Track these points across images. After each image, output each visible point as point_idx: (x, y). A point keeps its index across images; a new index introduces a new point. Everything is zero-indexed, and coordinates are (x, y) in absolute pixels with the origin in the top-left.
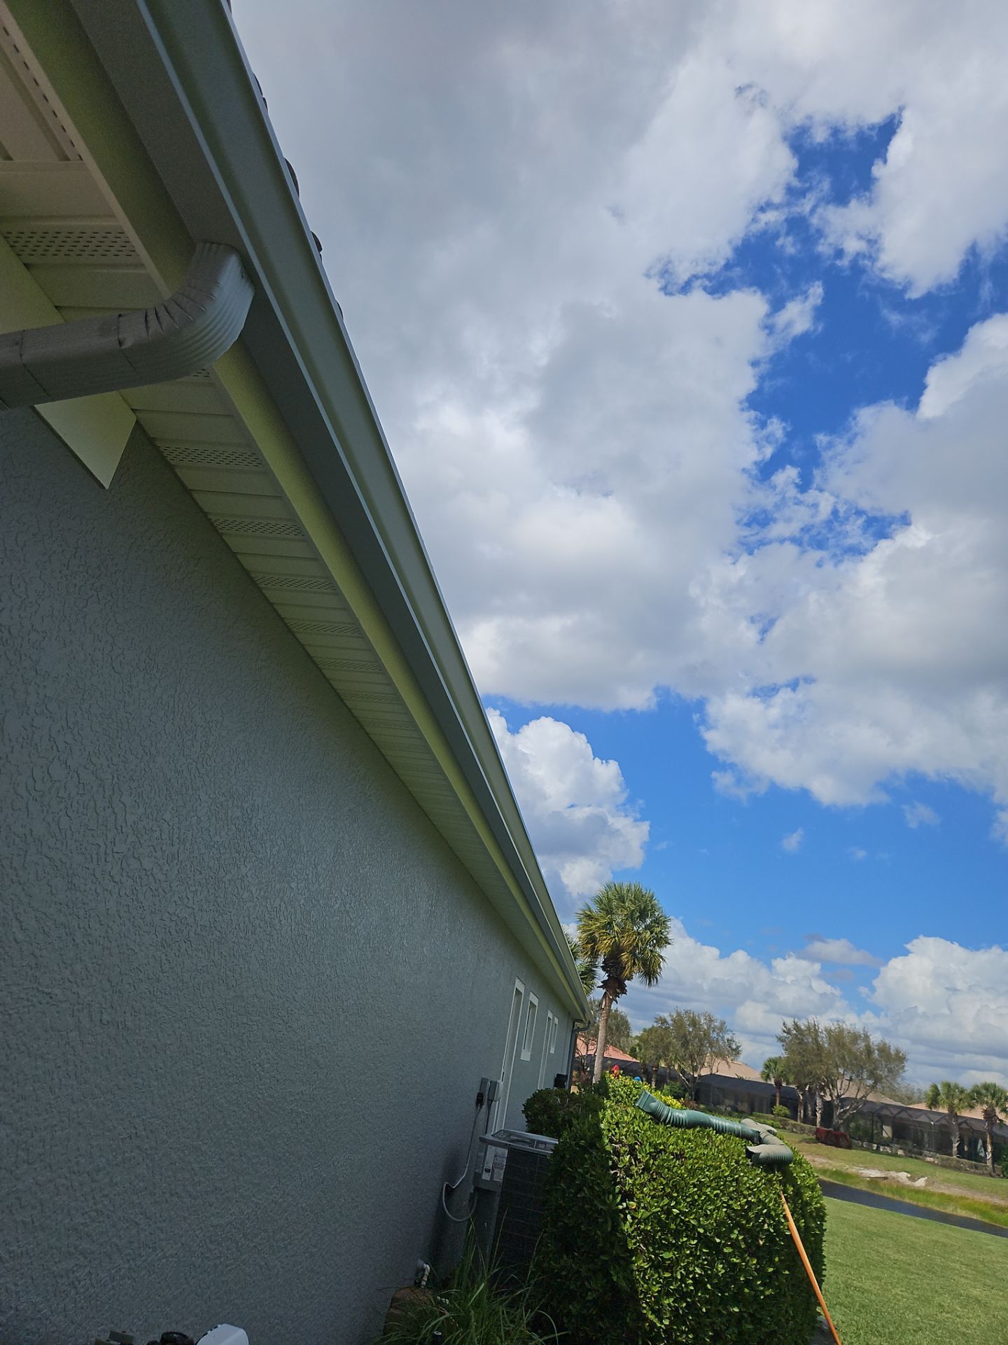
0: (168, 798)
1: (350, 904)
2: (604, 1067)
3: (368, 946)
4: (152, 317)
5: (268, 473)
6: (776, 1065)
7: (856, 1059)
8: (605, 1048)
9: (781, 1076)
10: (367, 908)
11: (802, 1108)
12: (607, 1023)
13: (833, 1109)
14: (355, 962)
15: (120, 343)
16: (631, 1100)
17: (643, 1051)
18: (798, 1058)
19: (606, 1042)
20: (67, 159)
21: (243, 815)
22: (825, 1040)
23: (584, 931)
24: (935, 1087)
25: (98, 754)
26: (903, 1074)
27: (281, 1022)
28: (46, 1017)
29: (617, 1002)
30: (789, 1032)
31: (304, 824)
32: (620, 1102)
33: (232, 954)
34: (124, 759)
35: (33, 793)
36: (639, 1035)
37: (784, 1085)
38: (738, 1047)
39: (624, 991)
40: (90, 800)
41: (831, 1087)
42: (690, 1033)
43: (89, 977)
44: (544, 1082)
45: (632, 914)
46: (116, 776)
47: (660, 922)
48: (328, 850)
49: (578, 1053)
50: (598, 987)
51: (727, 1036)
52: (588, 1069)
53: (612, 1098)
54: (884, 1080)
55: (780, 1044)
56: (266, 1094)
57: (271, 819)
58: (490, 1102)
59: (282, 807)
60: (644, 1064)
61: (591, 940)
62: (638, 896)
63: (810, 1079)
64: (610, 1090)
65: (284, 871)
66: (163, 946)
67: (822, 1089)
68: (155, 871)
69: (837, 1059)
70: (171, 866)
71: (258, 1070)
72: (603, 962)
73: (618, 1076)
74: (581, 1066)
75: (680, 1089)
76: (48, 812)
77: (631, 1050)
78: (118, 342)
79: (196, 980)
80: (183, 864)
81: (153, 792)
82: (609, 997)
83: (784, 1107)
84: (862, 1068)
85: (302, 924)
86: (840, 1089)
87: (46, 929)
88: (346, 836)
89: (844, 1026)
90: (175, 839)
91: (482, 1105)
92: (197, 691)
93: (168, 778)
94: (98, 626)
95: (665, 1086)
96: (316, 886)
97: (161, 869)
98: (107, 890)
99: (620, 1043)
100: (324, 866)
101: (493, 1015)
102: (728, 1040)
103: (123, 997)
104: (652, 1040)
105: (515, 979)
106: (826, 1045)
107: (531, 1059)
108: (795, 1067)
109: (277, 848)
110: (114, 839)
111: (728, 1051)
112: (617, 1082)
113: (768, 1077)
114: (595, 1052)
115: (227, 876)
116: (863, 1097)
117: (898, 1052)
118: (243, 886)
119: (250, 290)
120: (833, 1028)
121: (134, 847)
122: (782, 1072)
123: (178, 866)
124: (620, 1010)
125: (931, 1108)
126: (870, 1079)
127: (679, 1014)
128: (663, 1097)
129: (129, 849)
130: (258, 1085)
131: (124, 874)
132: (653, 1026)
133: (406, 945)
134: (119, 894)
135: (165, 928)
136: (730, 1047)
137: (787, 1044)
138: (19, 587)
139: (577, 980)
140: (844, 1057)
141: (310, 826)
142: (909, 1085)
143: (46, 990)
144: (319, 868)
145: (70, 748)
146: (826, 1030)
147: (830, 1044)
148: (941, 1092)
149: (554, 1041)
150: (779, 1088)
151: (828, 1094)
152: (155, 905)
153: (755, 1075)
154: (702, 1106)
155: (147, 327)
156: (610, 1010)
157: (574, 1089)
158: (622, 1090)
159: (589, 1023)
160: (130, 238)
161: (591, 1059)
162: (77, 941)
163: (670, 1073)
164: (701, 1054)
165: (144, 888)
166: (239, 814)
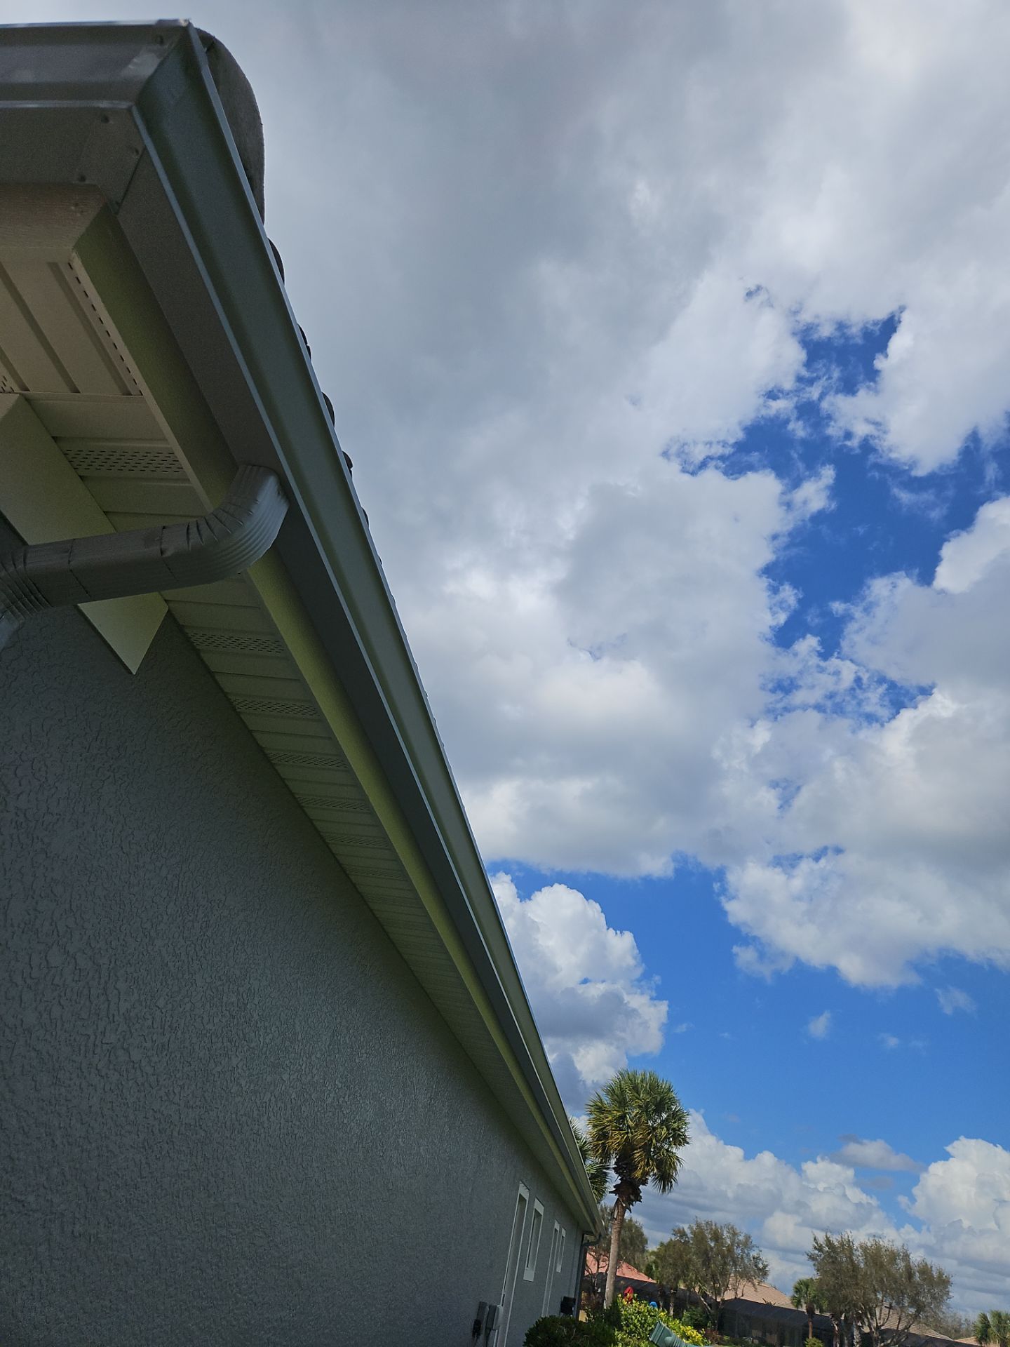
0: (164, 984)
1: (344, 1098)
2: (617, 1289)
3: (360, 1146)
4: (194, 530)
5: (289, 659)
6: (807, 1288)
7: (896, 1282)
8: (617, 1265)
9: (814, 1301)
10: (361, 1102)
11: (838, 1340)
12: (619, 1235)
13: (872, 1343)
14: (346, 1163)
15: (162, 553)
16: (646, 1329)
17: (660, 1269)
18: (832, 1281)
19: (619, 1258)
20: (130, 394)
21: (239, 1000)
22: (860, 1258)
23: (595, 1126)
24: (984, 1317)
25: (98, 938)
26: (948, 1301)
27: (261, 1234)
28: (16, 1228)
29: (630, 1211)
30: (820, 1249)
31: (301, 1009)
32: (634, 1332)
33: (215, 1156)
34: (124, 943)
35: (29, 981)
36: (656, 1250)
37: (817, 1312)
38: (765, 1266)
39: (638, 1198)
40: (84, 987)
41: (869, 1316)
42: (711, 1248)
43: (65, 1183)
44: (548, 1308)
45: (647, 1106)
46: (113, 961)
47: (678, 1117)
48: (324, 1038)
49: (588, 1271)
50: (610, 1192)
51: (754, 1253)
52: (599, 1291)
53: (625, 1328)
54: (927, 1308)
55: (812, 1263)
56: (242, 1321)
57: (267, 1005)
58: (488, 1331)
59: (278, 991)
60: (661, 1285)
61: (602, 1135)
62: (653, 1087)
63: (846, 1305)
64: (623, 1318)
65: (277, 1061)
66: (144, 1147)
67: (860, 1318)
68: (143, 1064)
69: (874, 1282)
70: (160, 1057)
71: (235, 1291)
72: (616, 1163)
73: (631, 1300)
74: (591, 1285)
75: (701, 1316)
76: (41, 1001)
77: (647, 1268)
78: (159, 552)
79: (176, 1186)
80: (173, 1055)
81: (149, 977)
82: (622, 1205)
83: (818, 1341)
84: (903, 1294)
85: (292, 1122)
86: (880, 1319)
87: (26, 1129)
88: (344, 1023)
89: (881, 1243)
90: (166, 1027)
91: (479, 1334)
92: (202, 870)
93: (166, 962)
94: (111, 807)
95: (685, 1313)
96: (309, 1078)
97: (150, 1061)
98: (92, 1085)
99: (634, 1259)
100: (318, 1056)
101: (494, 1226)
102: (754, 1258)
103: (97, 1206)
104: (670, 1256)
105: (518, 1182)
106: (862, 1265)
107: (535, 1279)
108: (829, 1291)
109: (271, 1036)
110: (105, 1029)
111: (755, 1272)
112: (631, 1308)
113: (798, 1303)
114: (607, 1270)
115: (218, 1067)
116: (905, 1329)
117: (941, 1274)
118: (233, 1079)
119: (285, 505)
120: (869, 1244)
121: (124, 1037)
122: (815, 1297)
123: (167, 1058)
124: (634, 1220)
125: (981, 1344)
126: (911, 1307)
127: (699, 1226)
128: (681, 1327)
129: (119, 1040)
130: (233, 1310)
131: (111, 1067)
132: (671, 1240)
133: (402, 1144)
134: (104, 1089)
135: (148, 1128)
136: (756, 1266)
137: (819, 1263)
138: (40, 770)
139: (587, 1185)
140: (882, 1279)
141: (307, 1011)
142: (955, 1314)
143: (19, 1197)
144: (313, 1057)
145: (71, 932)
146: (861, 1247)
147: (866, 1263)
148: (991, 1323)
149: (560, 1257)
150: (812, 1317)
151: (867, 1323)
152: (139, 1101)
153: (783, 1300)
154: (726, 1338)
155: (188, 539)
156: (623, 1220)
157: (583, 1317)
158: (636, 1318)
159: (600, 1235)
160: (178, 457)
161: (602, 1277)
162: (57, 1142)
163: (690, 1296)
164: (724, 1274)
165: (131, 1083)
166: (234, 999)
